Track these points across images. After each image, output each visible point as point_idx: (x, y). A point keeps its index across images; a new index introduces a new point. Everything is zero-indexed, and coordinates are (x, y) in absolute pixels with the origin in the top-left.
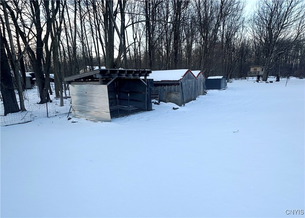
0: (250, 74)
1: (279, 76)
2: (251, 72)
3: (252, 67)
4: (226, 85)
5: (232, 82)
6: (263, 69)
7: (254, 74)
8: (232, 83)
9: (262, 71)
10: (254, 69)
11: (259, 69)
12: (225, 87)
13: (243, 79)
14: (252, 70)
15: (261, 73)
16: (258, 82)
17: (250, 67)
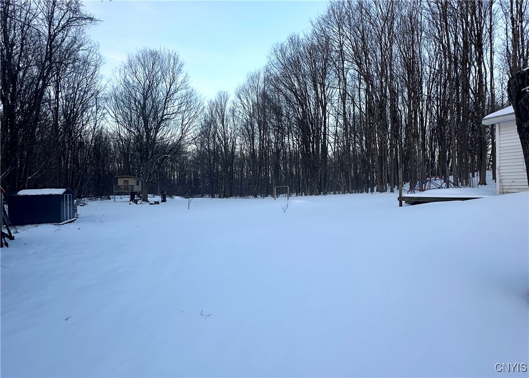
0: (118, 189)
1: (165, 193)
2: (119, 186)
3: (120, 177)
4: (76, 210)
5: (85, 204)
6: (138, 182)
7: (124, 189)
8: (85, 206)
9: (138, 184)
10: (124, 181)
11: (132, 182)
12: (73, 217)
13: (103, 198)
14: (121, 182)
15: (137, 189)
16: (137, 204)
17: (117, 178)
